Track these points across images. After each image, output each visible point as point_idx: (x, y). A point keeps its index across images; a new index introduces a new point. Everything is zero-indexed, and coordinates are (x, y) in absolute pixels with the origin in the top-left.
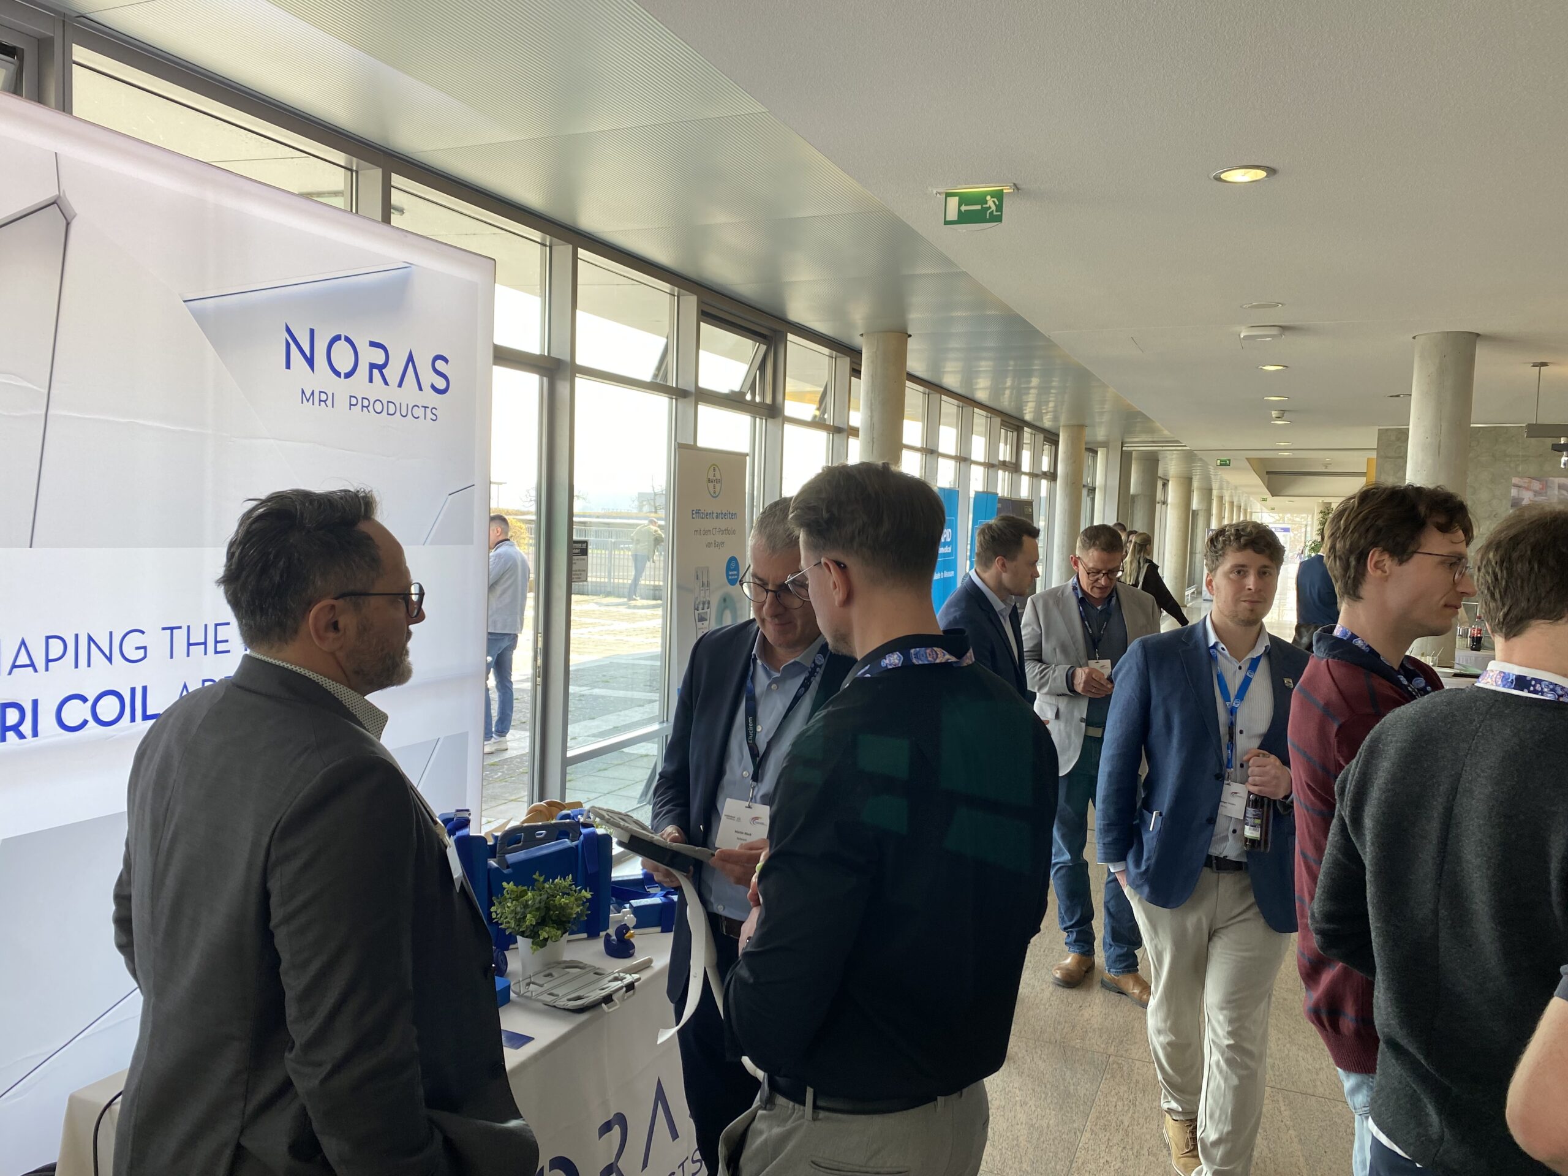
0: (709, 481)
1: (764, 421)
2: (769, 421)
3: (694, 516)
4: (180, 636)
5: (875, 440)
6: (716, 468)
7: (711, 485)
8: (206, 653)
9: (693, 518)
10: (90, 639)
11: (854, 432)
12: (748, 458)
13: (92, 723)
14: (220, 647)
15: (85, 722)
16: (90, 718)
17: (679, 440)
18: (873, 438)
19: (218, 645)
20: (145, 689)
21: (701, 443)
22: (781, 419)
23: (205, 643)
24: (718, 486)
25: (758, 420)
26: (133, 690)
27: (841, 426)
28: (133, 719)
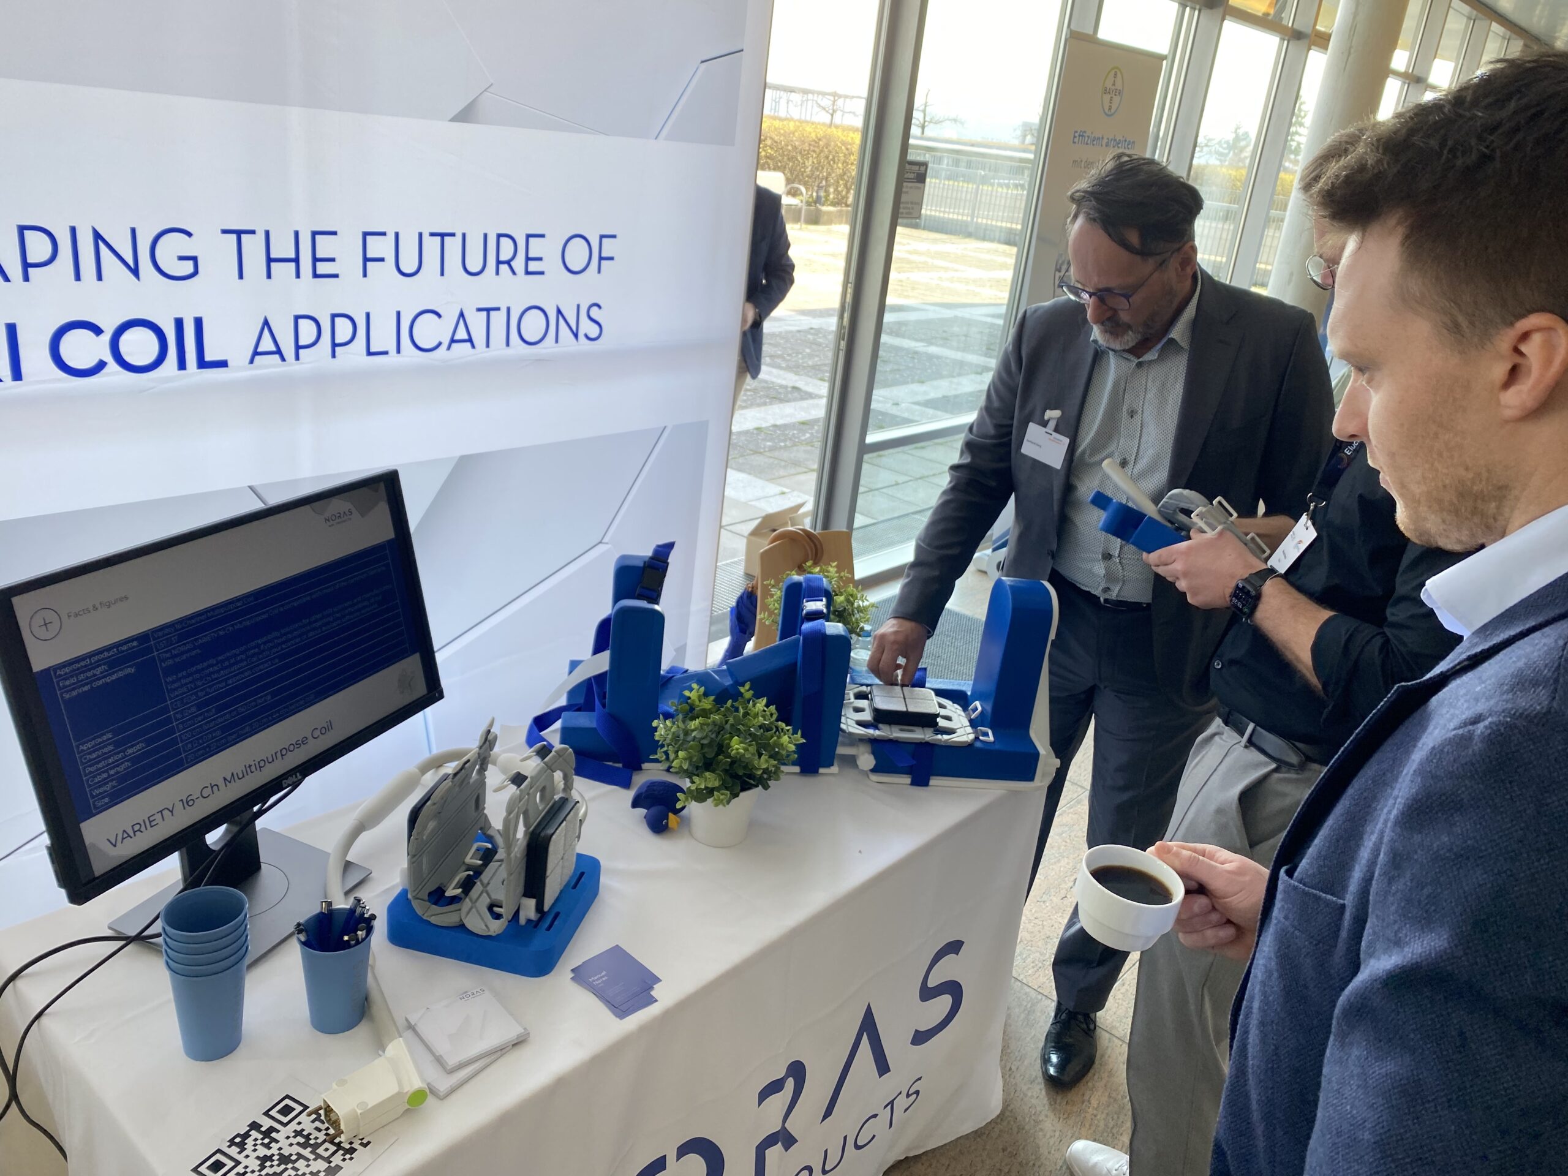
0: (1106, 91)
1: (1197, 12)
2: (1205, 12)
3: (1076, 140)
4: (253, 246)
5: (1352, 51)
6: (1119, 73)
7: (1107, 98)
8: (298, 276)
9: (1074, 142)
10: (97, 236)
11: (1322, 40)
12: (1165, 62)
13: (112, 365)
14: (322, 268)
15: (101, 365)
16: (108, 358)
17: (1072, 27)
18: (1350, 48)
19: (318, 264)
20: (199, 323)
21: (1104, 34)
22: (1221, 10)
23: (296, 260)
24: (1116, 99)
25: (1188, 9)
26: (179, 323)
27: (1302, 29)
28: (182, 365)
